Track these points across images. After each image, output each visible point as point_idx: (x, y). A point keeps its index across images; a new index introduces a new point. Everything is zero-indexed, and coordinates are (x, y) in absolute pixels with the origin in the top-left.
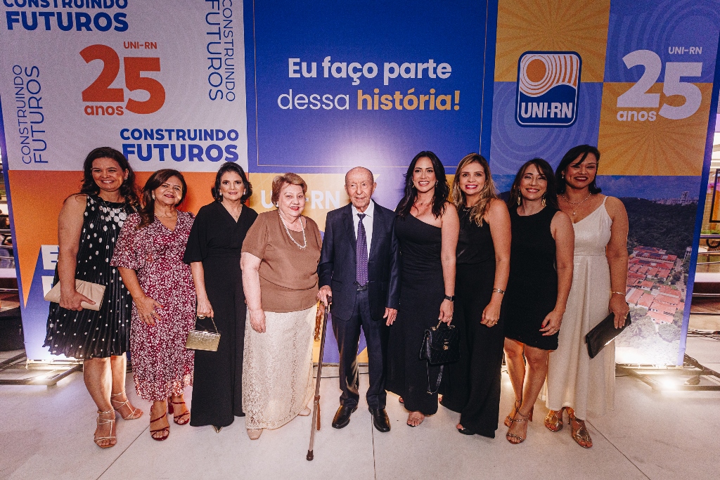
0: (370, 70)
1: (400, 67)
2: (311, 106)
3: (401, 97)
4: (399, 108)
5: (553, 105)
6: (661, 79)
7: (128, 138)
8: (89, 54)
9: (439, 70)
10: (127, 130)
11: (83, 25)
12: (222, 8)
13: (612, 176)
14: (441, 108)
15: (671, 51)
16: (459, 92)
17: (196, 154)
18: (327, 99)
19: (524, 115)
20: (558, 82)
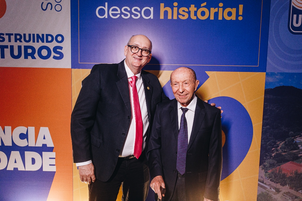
2: (123, 16)
3: (196, 9)
4: (193, 17)
14: (227, 18)
16: (242, 5)
17: (29, 53)
18: (136, 10)
19: (295, 25)
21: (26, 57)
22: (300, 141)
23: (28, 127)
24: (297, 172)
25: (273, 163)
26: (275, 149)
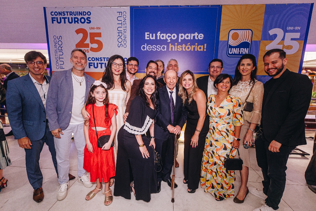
0: (174, 36)
1: (185, 35)
2: (153, 49)
3: (185, 46)
4: (184, 50)
5: (241, 49)
6: (283, 39)
7: (90, 61)
8: (78, 31)
9: (199, 36)
10: (90, 58)
11: (76, 21)
12: (123, 15)
13: (263, 76)
14: (199, 50)
15: (288, 28)
16: (206, 44)
18: (159, 47)
19: (230, 53)
20: (243, 40)
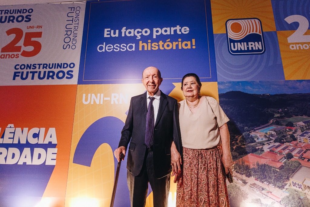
0: (146, 32)
1: (162, 30)
2: (115, 50)
3: (163, 43)
4: (161, 48)
7: (18, 69)
8: (9, 32)
9: (183, 30)
10: (18, 65)
11: (11, 20)
12: (75, 10)
14: (185, 48)
16: (194, 39)
17: (51, 75)
18: (123, 46)
19: (233, 49)
20: (250, 32)
21: (48, 78)
22: (255, 135)
23: (41, 128)
24: (259, 164)
25: (236, 155)
26: (235, 143)
